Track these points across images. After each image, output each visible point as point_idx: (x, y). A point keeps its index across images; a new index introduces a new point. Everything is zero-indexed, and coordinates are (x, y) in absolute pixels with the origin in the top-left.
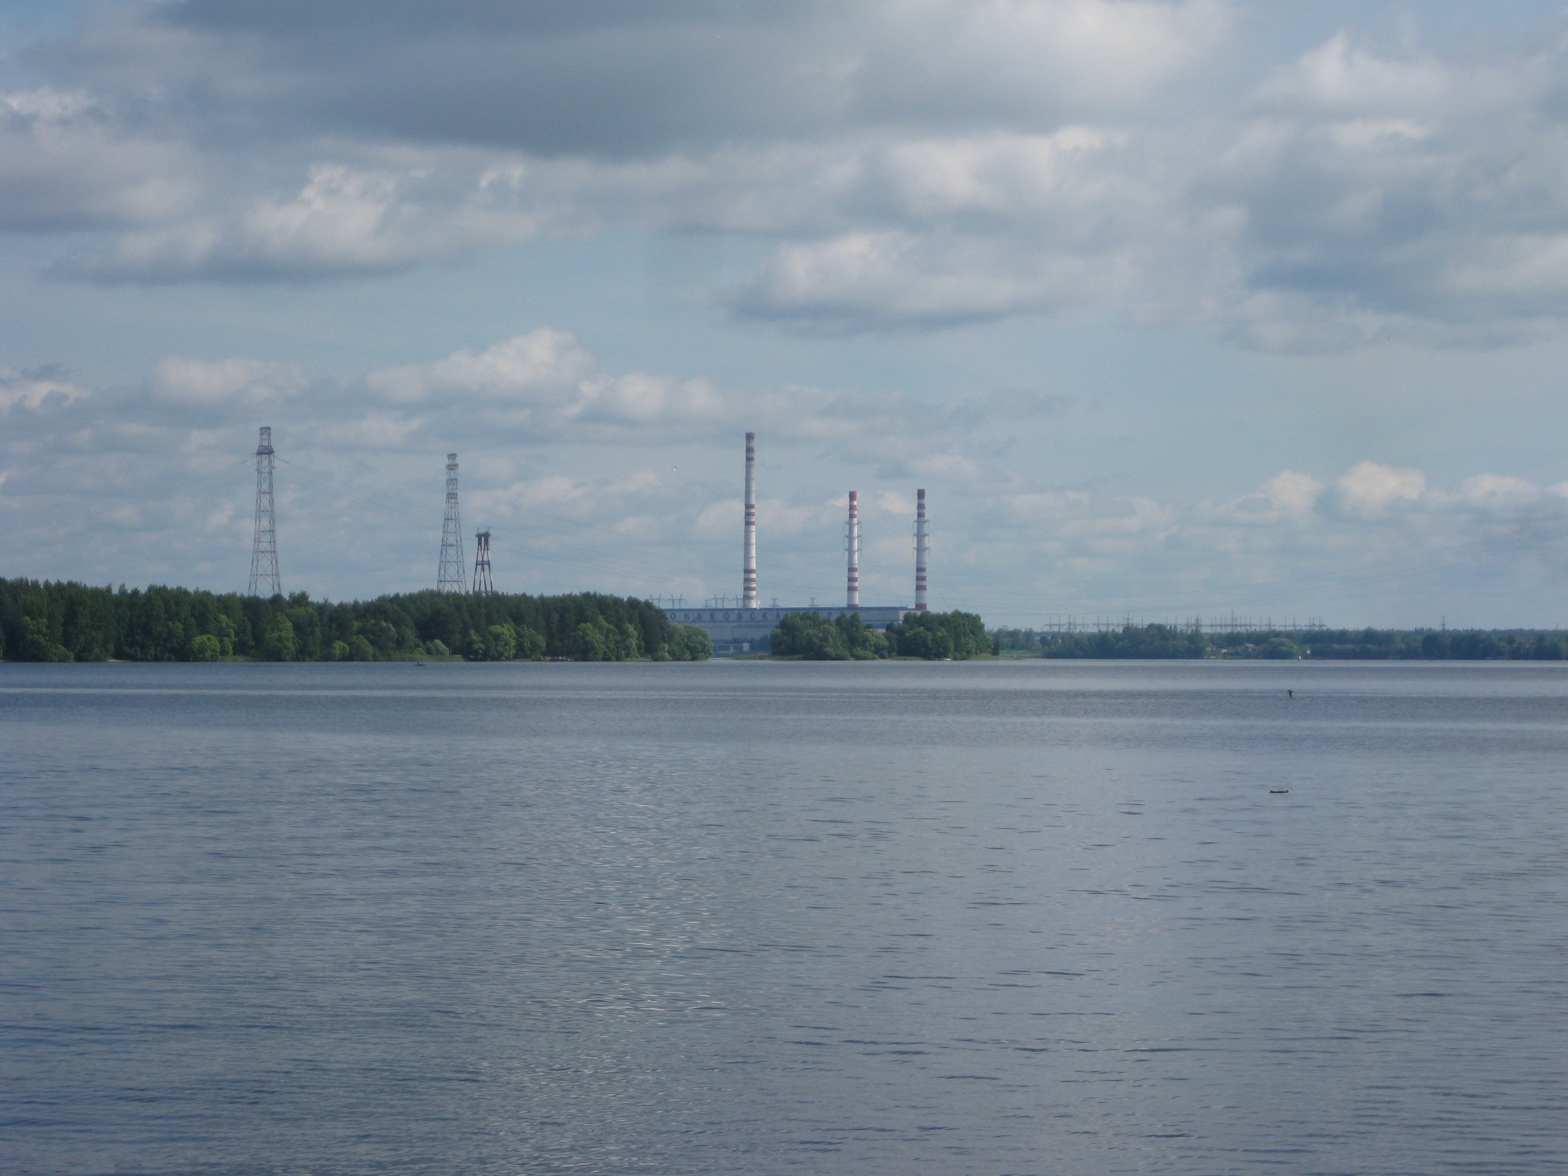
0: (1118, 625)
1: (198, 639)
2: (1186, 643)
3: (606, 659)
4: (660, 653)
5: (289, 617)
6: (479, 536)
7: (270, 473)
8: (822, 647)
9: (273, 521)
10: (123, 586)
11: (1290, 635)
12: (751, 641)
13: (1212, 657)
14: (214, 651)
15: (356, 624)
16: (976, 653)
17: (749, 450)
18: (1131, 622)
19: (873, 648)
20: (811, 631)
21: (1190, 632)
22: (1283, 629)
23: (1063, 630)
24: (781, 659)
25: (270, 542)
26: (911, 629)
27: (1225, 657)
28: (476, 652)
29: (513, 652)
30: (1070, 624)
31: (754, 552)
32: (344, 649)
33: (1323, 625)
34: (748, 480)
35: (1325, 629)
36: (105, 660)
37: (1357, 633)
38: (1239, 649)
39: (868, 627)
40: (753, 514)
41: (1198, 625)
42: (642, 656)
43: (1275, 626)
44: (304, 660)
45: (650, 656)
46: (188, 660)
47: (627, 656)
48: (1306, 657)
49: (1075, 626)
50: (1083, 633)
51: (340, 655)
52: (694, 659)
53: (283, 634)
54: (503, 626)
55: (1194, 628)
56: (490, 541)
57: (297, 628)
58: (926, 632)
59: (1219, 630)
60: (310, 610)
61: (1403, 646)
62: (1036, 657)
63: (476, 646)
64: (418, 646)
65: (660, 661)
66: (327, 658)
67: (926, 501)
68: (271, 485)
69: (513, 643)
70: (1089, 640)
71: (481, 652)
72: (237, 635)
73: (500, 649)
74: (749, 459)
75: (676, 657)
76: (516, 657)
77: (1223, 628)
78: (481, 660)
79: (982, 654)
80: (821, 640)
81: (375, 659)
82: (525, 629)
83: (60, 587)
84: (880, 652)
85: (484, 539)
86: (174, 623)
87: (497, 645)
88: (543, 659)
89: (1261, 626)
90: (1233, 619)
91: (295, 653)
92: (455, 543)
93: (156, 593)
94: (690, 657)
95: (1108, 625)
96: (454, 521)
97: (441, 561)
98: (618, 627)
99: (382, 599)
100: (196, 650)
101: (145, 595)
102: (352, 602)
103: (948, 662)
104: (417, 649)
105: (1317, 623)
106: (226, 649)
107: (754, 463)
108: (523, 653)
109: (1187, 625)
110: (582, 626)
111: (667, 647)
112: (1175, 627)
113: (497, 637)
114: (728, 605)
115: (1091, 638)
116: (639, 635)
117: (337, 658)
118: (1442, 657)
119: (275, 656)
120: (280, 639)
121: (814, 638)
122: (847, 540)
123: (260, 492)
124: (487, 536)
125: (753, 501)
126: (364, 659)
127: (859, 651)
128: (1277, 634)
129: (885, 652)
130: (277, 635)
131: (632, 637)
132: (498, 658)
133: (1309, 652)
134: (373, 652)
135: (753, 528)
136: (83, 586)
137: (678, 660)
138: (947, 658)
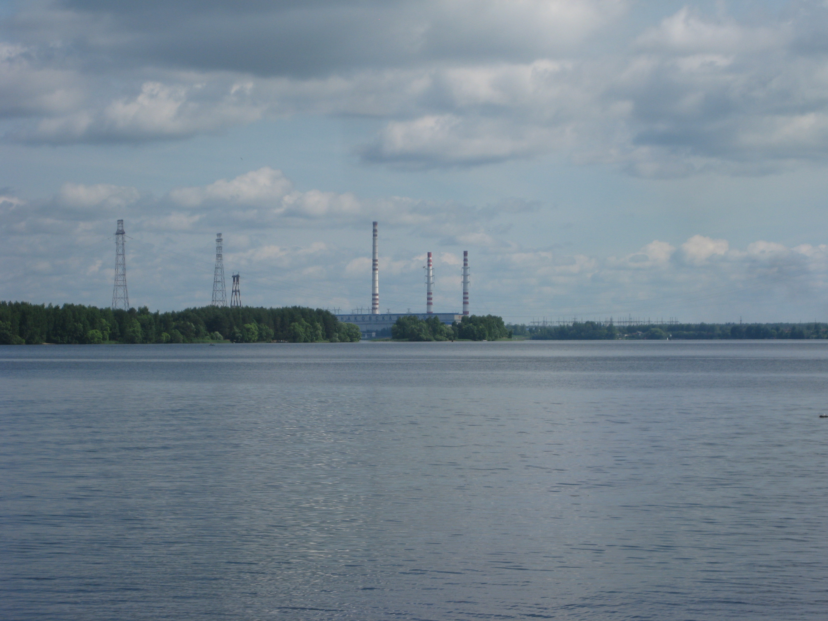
0: (569, 322)
1: (91, 332)
2: (606, 331)
3: (305, 341)
4: (334, 338)
5: (138, 320)
6: (234, 277)
7: (123, 244)
8: (418, 334)
9: (124, 269)
10: (50, 304)
11: (661, 327)
12: (377, 332)
13: (620, 339)
14: (99, 338)
15: (174, 323)
16: (500, 337)
17: (375, 231)
18: (576, 320)
19: (445, 335)
20: (413, 326)
21: (608, 325)
22: (656, 323)
23: (541, 325)
24: (397, 341)
25: (123, 280)
26: (466, 325)
27: (627, 338)
28: (237, 338)
29: (256, 338)
30: (544, 322)
31: (377, 285)
32: (167, 337)
33: (677, 322)
34: (374, 246)
35: (679, 323)
36: (41, 344)
37: (696, 326)
38: (634, 334)
39: (443, 324)
40: (377, 265)
41: (611, 322)
42: (325, 340)
43: (652, 322)
44: (146, 343)
45: (329, 340)
46: (86, 343)
47: (317, 339)
48: (670, 339)
49: (546, 322)
50: (551, 326)
51: (165, 340)
52: (352, 341)
53: (136, 329)
54: (251, 324)
55: (609, 323)
56: (240, 280)
57: (143, 326)
58: (473, 326)
59: (622, 324)
60: (150, 316)
61: (720, 332)
62: (527, 339)
63: (237, 335)
64: (206, 335)
65: (334, 342)
66: (159, 341)
67: (468, 257)
68: (123, 250)
69: (256, 333)
70: (555, 330)
71: (240, 338)
72: (111, 330)
73: (250, 336)
74: (375, 235)
75: (342, 340)
76: (258, 341)
77: (625, 323)
78: (240, 342)
79: (503, 338)
80: (418, 331)
81: (184, 342)
82: (263, 325)
83: (17, 305)
84: (450, 337)
85: (236, 278)
86: (78, 324)
87: (248, 334)
88: (272, 341)
89: (644, 322)
90: (630, 319)
91: (142, 339)
92: (221, 281)
93: (68, 308)
94: (349, 340)
95: (564, 322)
96: (220, 269)
97: (214, 290)
98: (311, 324)
99: (187, 310)
100: (90, 338)
101: (62, 309)
102: (171, 312)
103: (485, 342)
104: (206, 337)
105: (674, 320)
106: (105, 337)
107: (377, 237)
108: (262, 338)
109: (606, 322)
110: (293, 324)
111: (337, 335)
112: (600, 323)
113: (248, 330)
114: (364, 313)
115: (556, 329)
116: (323, 329)
117: (164, 342)
118: (741, 338)
119: (131, 341)
120: (134, 332)
121: (415, 330)
122: (426, 278)
123: (118, 255)
124: (238, 277)
125: (377, 258)
126: (178, 342)
127: (438, 336)
128: (653, 326)
129: (452, 337)
130: (132, 330)
131: (319, 330)
132: (248, 341)
133: (671, 335)
134: (183, 338)
135: (377, 272)
136: (29, 304)
137: (343, 341)
138: (485, 340)
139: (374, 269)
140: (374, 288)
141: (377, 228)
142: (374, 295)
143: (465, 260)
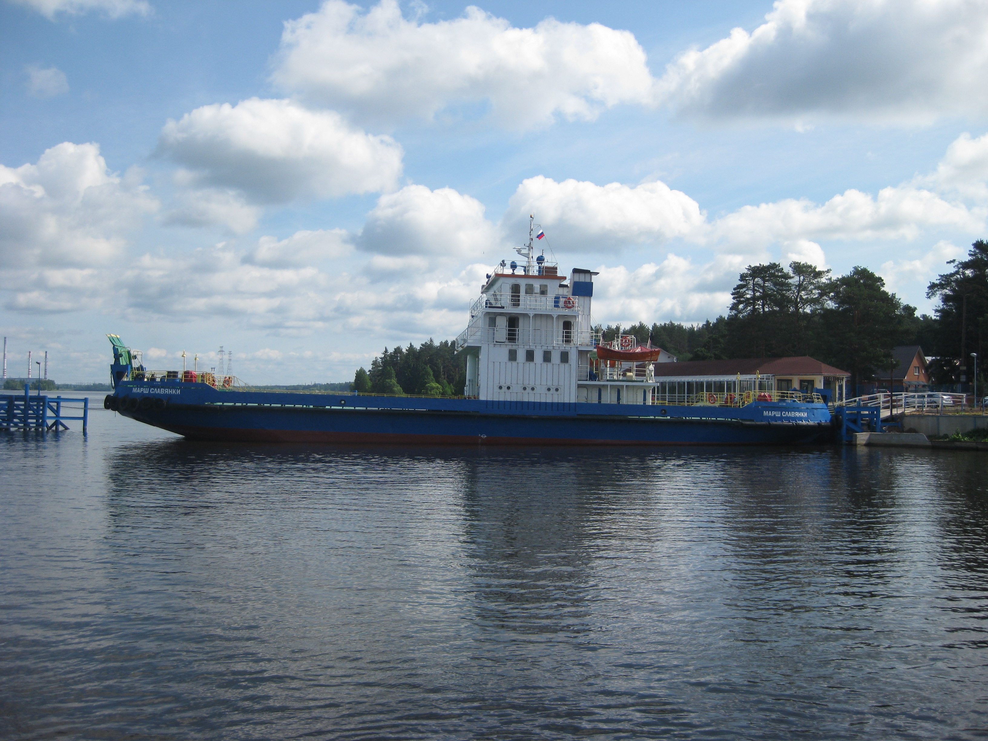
0: (92, 383)
34: (5, 348)
50: (84, 385)
58: (42, 384)
107: (6, 344)
125: (6, 353)
139: (4, 358)
140: (4, 366)
141: (7, 340)
142: (4, 369)
143: (46, 355)
